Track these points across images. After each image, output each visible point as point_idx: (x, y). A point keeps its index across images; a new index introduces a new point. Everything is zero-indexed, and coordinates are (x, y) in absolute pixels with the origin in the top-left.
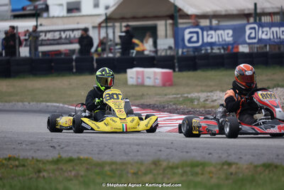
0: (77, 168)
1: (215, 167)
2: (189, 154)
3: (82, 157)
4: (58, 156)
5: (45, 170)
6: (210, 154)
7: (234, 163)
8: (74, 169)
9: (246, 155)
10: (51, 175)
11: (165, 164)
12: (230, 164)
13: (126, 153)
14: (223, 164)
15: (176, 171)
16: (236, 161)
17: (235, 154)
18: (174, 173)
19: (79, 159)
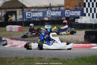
1: (36, 59)
6: (35, 55)
9: (47, 55)
11: (19, 58)
12: (42, 58)
14: (39, 58)
16: (44, 57)
17: (43, 55)
18: (22, 62)
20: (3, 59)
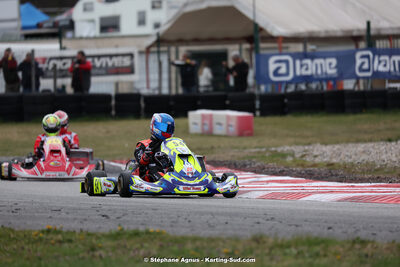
0: (146, 245)
1: (343, 246)
2: (300, 228)
3: (151, 230)
4: (119, 228)
5: (101, 248)
6: (330, 228)
7: (369, 242)
8: (142, 246)
9: (380, 231)
10: (110, 254)
11: (271, 241)
12: (363, 243)
13: (211, 226)
14: (354, 242)
15: (287, 251)
16: (372, 238)
17: (364, 228)
18: (285, 254)
19: (148, 232)
20: (205, 244)
